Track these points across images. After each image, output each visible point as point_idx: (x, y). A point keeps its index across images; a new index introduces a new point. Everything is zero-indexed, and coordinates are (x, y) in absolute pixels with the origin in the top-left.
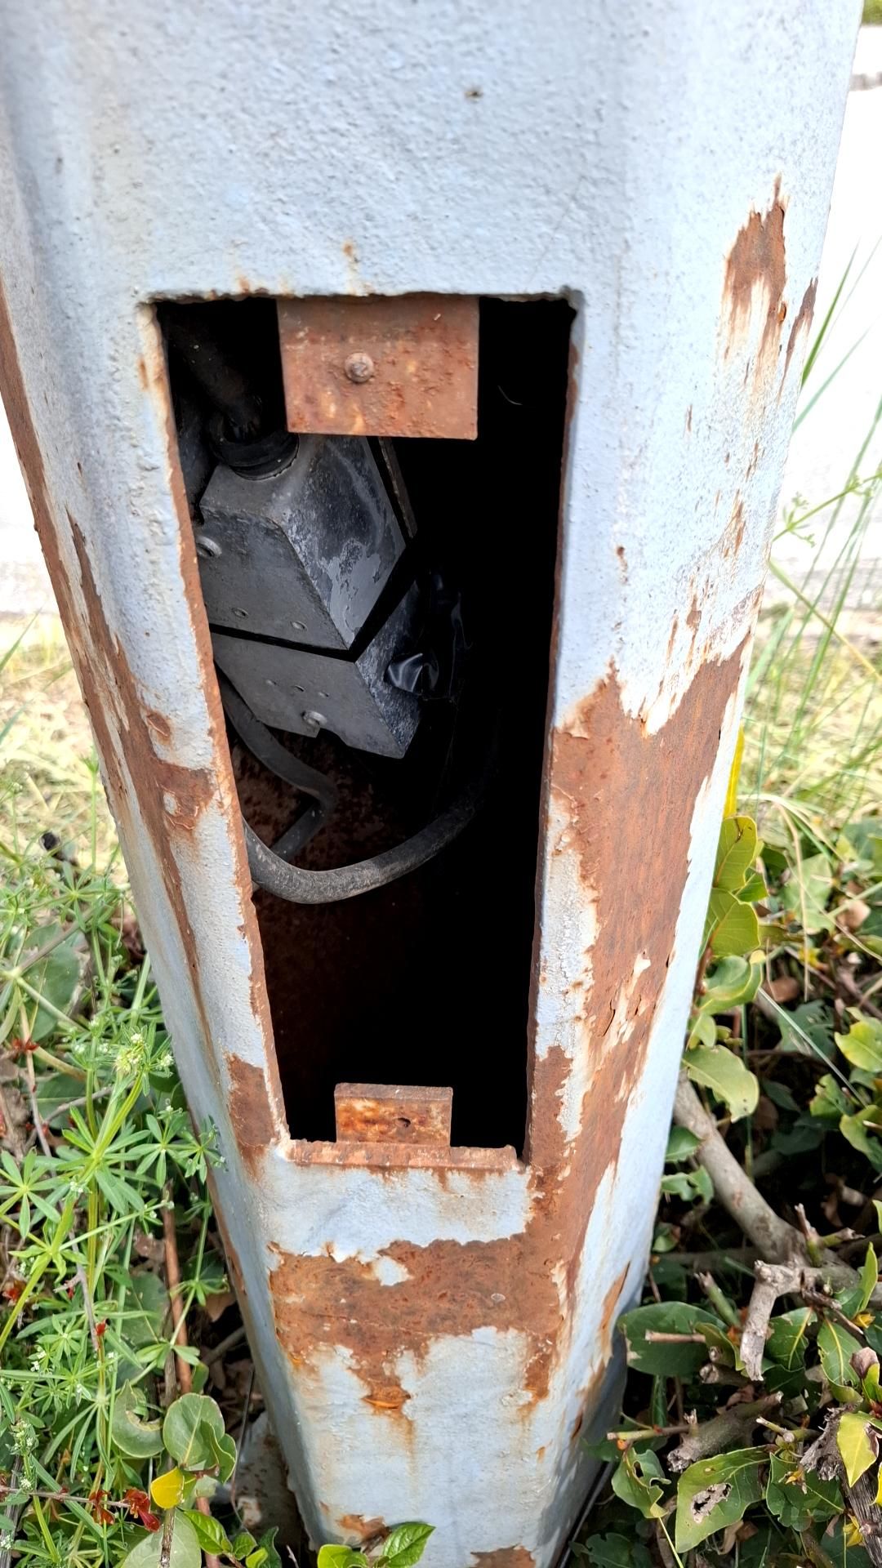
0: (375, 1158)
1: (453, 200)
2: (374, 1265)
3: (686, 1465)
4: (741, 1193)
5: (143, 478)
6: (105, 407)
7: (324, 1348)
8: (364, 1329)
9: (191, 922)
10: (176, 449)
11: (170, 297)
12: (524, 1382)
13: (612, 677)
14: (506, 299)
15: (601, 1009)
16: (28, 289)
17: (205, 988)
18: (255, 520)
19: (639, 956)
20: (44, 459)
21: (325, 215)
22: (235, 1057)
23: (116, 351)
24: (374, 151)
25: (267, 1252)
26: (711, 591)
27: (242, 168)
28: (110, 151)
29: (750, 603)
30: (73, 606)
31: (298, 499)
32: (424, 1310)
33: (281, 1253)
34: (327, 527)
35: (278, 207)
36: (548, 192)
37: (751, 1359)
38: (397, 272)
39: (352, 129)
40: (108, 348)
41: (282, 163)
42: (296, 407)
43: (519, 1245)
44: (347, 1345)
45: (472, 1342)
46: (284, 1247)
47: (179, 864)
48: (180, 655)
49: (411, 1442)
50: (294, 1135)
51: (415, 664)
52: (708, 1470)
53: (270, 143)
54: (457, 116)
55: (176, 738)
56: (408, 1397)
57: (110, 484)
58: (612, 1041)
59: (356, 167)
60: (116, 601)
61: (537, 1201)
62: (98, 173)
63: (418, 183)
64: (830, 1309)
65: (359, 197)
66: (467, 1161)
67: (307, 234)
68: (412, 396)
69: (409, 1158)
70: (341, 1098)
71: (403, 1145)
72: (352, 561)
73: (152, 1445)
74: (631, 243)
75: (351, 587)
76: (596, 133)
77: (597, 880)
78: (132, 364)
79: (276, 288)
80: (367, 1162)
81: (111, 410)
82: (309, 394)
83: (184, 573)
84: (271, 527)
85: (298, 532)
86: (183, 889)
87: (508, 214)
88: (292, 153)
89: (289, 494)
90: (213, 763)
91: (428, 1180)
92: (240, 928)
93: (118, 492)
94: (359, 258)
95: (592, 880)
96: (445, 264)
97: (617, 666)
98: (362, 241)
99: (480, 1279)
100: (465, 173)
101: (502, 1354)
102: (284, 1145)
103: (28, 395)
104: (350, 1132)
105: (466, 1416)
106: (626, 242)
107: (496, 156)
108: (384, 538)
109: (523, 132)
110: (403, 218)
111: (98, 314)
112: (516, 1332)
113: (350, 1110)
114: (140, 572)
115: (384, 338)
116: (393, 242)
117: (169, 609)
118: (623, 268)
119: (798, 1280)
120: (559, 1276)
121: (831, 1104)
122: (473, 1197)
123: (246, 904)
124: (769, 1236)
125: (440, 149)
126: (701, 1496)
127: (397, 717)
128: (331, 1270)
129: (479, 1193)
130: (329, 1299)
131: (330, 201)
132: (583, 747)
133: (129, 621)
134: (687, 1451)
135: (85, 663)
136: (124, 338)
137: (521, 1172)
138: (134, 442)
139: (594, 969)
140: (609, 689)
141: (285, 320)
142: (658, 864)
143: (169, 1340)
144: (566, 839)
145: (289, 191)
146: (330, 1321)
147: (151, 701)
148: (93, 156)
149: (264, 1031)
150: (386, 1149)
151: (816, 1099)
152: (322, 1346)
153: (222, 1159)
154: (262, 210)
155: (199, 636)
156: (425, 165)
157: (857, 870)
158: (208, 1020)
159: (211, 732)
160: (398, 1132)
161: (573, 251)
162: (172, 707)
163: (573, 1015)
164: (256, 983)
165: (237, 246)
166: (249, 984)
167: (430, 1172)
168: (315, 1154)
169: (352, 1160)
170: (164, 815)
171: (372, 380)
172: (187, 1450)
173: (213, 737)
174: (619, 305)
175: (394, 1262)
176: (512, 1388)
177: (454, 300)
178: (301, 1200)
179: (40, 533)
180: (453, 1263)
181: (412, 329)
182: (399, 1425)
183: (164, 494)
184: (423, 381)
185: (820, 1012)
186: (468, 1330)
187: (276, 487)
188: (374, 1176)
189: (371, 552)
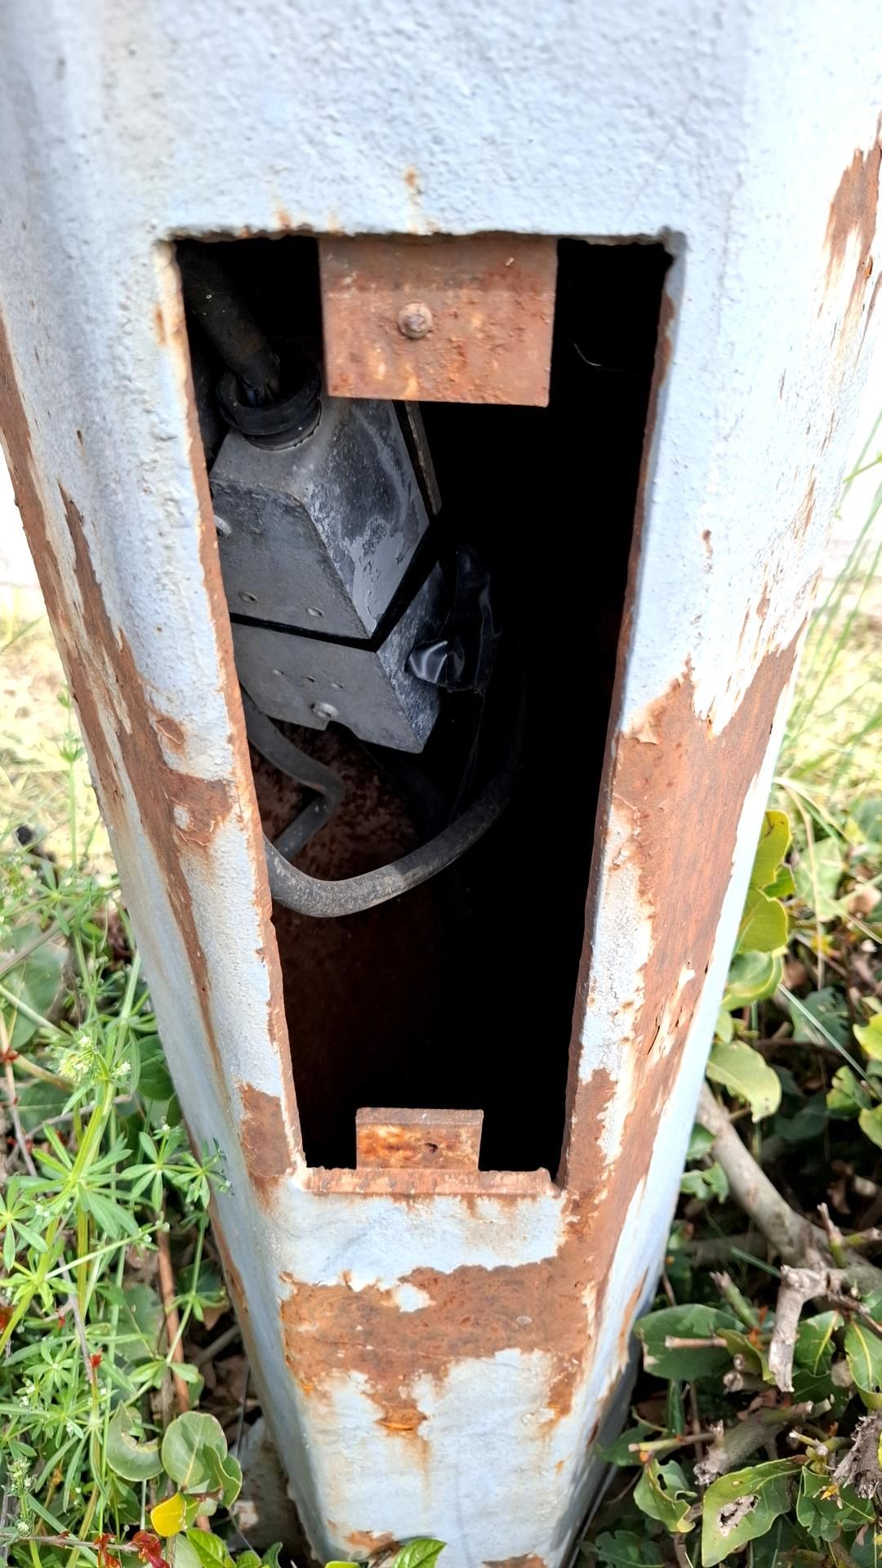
0: (399, 1186)
1: (539, 121)
2: (393, 1292)
3: (713, 1478)
4: (756, 1189)
5: (158, 449)
6: (113, 364)
7: (337, 1374)
8: (381, 1355)
9: (202, 944)
10: (195, 415)
11: (194, 233)
12: (547, 1400)
13: (686, 676)
14: (592, 242)
15: (648, 1027)
16: (18, 225)
17: (216, 1015)
18: (273, 495)
19: (684, 968)
20: (32, 426)
21: (385, 137)
22: (249, 1086)
23: (128, 298)
24: (447, 59)
25: (279, 1281)
26: (780, 576)
27: (285, 76)
28: (123, 52)
29: (809, 588)
30: (62, 592)
31: (320, 473)
32: (445, 1335)
33: (294, 1283)
34: (351, 503)
35: (327, 126)
36: (651, 113)
37: (779, 1367)
38: (467, 207)
39: (421, 30)
40: (117, 294)
41: (334, 71)
42: (340, 367)
43: (550, 1268)
44: (361, 1371)
45: (494, 1364)
46: (298, 1277)
47: (189, 883)
48: (198, 654)
49: (425, 1461)
50: (311, 1163)
51: (439, 653)
52: (736, 1483)
53: (321, 46)
54: (548, 18)
55: (190, 746)
56: (425, 1418)
57: (118, 457)
58: (655, 1057)
59: (424, 77)
60: (122, 591)
61: (571, 1225)
62: (109, 80)
63: (498, 100)
64: (858, 1313)
65: (425, 115)
66: (498, 1186)
67: (363, 159)
68: (475, 355)
69: (436, 1184)
70: (363, 1125)
71: (429, 1171)
72: (375, 541)
73: (150, 1467)
74: (744, 177)
75: (374, 570)
76: (713, 42)
77: (655, 895)
78: (146, 314)
79: (322, 223)
80: (390, 1190)
81: (121, 369)
82: (355, 351)
83: (203, 559)
84: (292, 503)
85: (320, 509)
86: (194, 909)
87: (603, 139)
88: (347, 58)
89: (312, 467)
90: (233, 773)
91: (457, 1207)
92: (259, 951)
93: (128, 466)
94: (422, 188)
95: (650, 895)
96: (526, 198)
97: (693, 664)
98: (427, 169)
99: (506, 1303)
100: (555, 89)
101: (525, 1375)
102: (300, 1174)
103: (12, 351)
104: (372, 1158)
105: (484, 1434)
106: (739, 176)
107: (592, 68)
108: (408, 515)
109: (626, 40)
110: (478, 141)
111: (106, 253)
112: (541, 1352)
113: (372, 1136)
114: (152, 560)
115: (446, 285)
116: (465, 170)
117: (186, 602)
118: (733, 207)
119: (824, 1283)
120: (588, 1297)
121: (847, 1096)
122: (503, 1222)
123: (266, 926)
124: (786, 1232)
125: (526, 58)
126: (729, 1508)
127: (417, 709)
128: (349, 1298)
129: (510, 1219)
130: (344, 1327)
131: (390, 121)
132: (651, 754)
133: (137, 615)
134: (713, 1463)
135: (75, 654)
136: (137, 282)
137: (556, 1197)
138: (148, 406)
139: (645, 988)
140: (682, 689)
141: (328, 263)
142: (708, 872)
143: (165, 1356)
144: (626, 853)
145: (342, 106)
146: (345, 1348)
147: (162, 705)
148: (103, 58)
149: (282, 1058)
150: (411, 1175)
151: (834, 1092)
152: (335, 1372)
153: (228, 1184)
154: (308, 128)
155: (219, 630)
156: (507, 77)
157: (866, 854)
158: (219, 1046)
159: (231, 740)
160: (424, 1158)
161: (677, 185)
162: (187, 712)
163: (622, 1037)
164: (274, 1009)
165: (277, 172)
166: (267, 1010)
167: (459, 1198)
168: (333, 1183)
169: (374, 1188)
170: (175, 830)
171: (429, 335)
172: (187, 1471)
173: (233, 744)
174: (725, 251)
175: (416, 1289)
176: (533, 1407)
177: (534, 241)
178: (317, 1229)
179: (21, 509)
180: (479, 1288)
181: (480, 276)
182: (413, 1445)
183: (182, 467)
184: (490, 337)
185: (832, 1000)
186: (491, 1352)
187: (297, 458)
188: (397, 1205)
189: (395, 530)
